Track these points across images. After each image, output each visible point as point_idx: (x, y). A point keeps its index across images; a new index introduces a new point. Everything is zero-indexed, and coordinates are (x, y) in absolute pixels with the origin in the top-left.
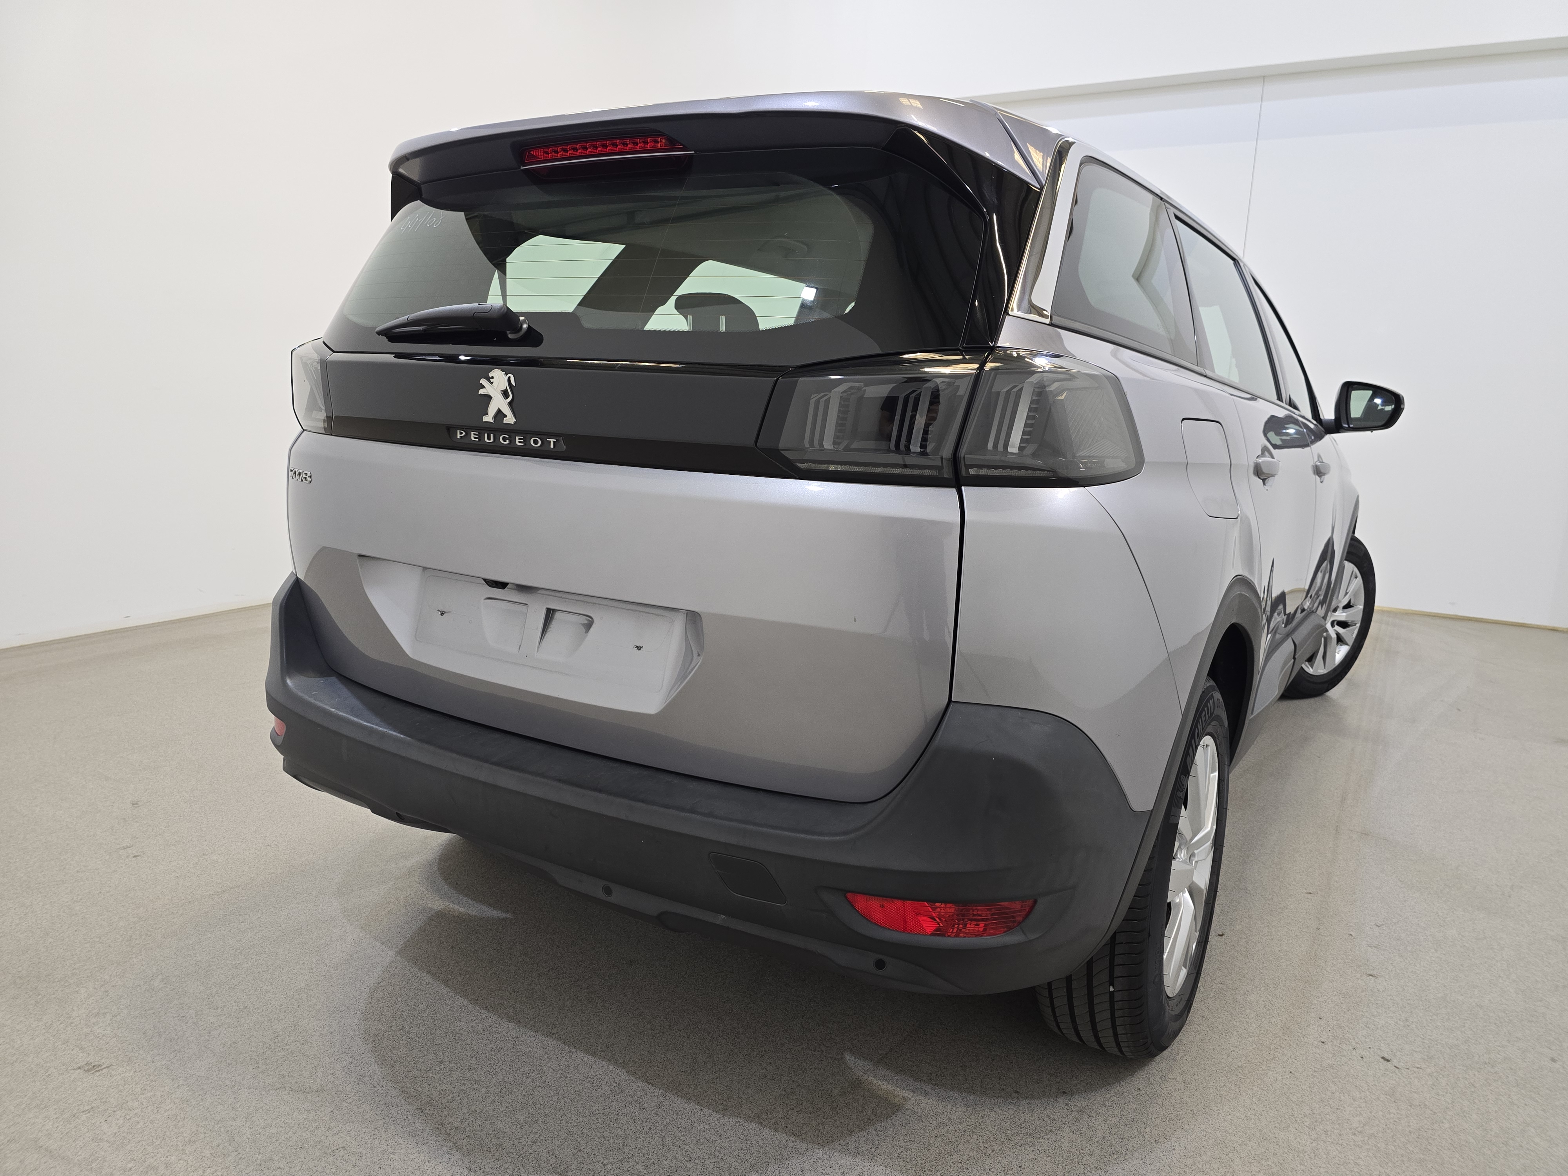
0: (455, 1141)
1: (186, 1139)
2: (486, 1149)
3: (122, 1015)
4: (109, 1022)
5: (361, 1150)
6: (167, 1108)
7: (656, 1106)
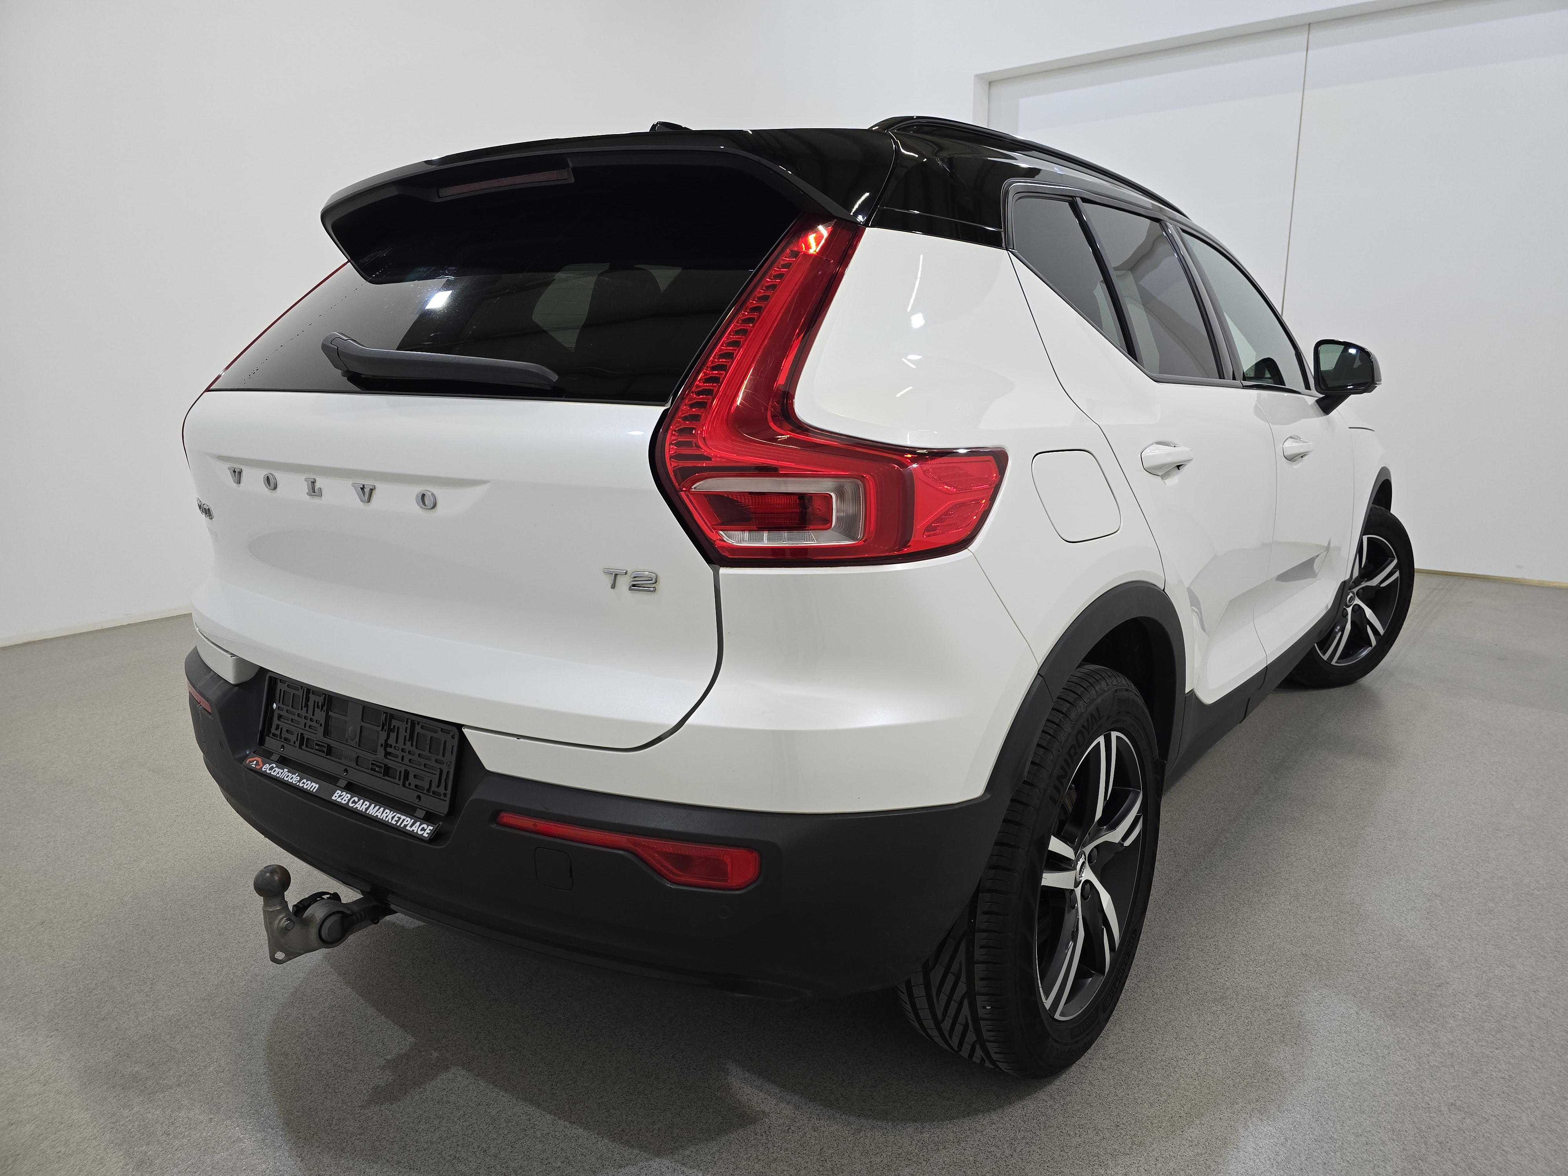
0: (308, 1028)
1: (103, 1017)
2: (329, 1035)
3: (91, 921)
4: (79, 927)
5: (231, 1031)
6: (97, 993)
7: (485, 1008)
